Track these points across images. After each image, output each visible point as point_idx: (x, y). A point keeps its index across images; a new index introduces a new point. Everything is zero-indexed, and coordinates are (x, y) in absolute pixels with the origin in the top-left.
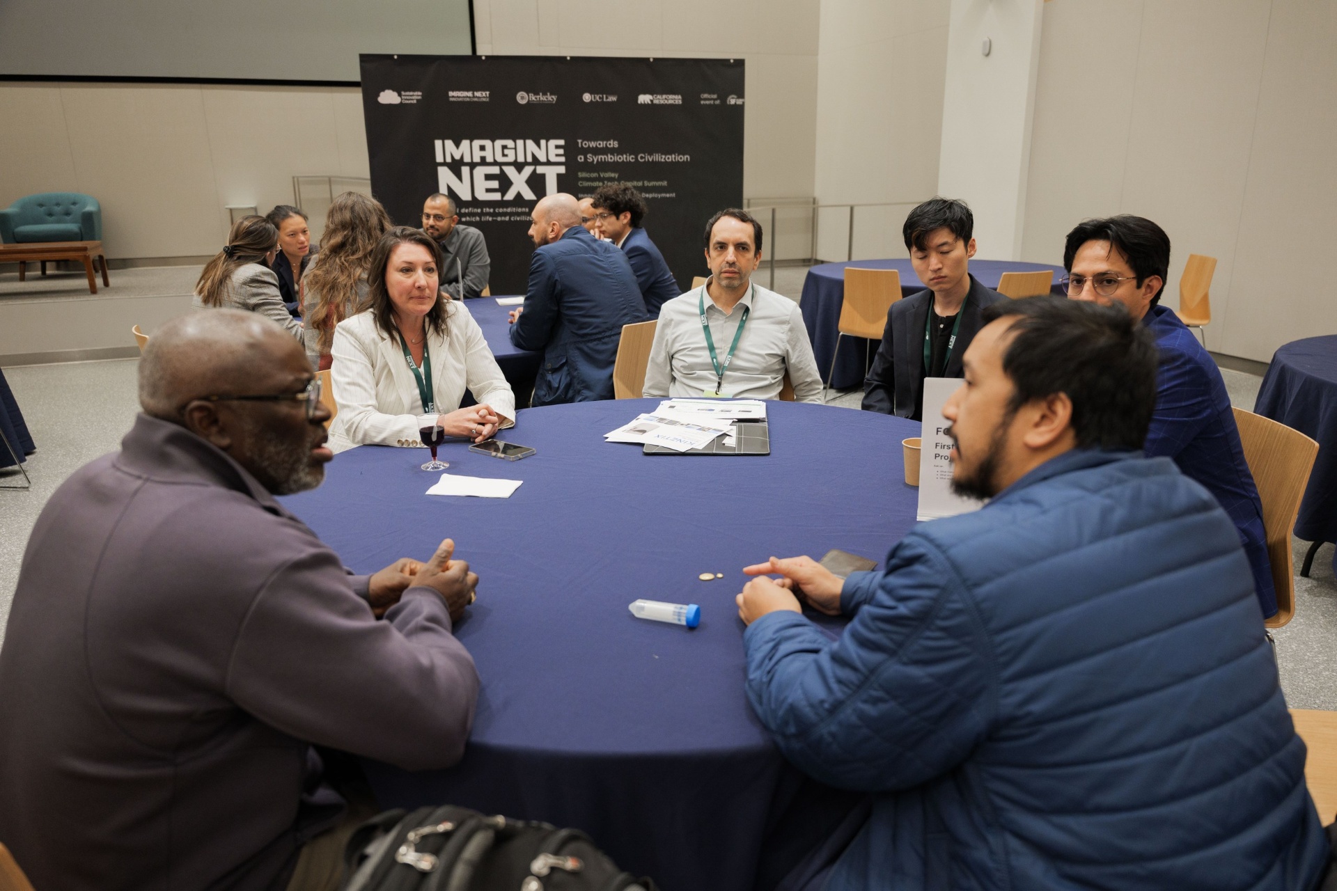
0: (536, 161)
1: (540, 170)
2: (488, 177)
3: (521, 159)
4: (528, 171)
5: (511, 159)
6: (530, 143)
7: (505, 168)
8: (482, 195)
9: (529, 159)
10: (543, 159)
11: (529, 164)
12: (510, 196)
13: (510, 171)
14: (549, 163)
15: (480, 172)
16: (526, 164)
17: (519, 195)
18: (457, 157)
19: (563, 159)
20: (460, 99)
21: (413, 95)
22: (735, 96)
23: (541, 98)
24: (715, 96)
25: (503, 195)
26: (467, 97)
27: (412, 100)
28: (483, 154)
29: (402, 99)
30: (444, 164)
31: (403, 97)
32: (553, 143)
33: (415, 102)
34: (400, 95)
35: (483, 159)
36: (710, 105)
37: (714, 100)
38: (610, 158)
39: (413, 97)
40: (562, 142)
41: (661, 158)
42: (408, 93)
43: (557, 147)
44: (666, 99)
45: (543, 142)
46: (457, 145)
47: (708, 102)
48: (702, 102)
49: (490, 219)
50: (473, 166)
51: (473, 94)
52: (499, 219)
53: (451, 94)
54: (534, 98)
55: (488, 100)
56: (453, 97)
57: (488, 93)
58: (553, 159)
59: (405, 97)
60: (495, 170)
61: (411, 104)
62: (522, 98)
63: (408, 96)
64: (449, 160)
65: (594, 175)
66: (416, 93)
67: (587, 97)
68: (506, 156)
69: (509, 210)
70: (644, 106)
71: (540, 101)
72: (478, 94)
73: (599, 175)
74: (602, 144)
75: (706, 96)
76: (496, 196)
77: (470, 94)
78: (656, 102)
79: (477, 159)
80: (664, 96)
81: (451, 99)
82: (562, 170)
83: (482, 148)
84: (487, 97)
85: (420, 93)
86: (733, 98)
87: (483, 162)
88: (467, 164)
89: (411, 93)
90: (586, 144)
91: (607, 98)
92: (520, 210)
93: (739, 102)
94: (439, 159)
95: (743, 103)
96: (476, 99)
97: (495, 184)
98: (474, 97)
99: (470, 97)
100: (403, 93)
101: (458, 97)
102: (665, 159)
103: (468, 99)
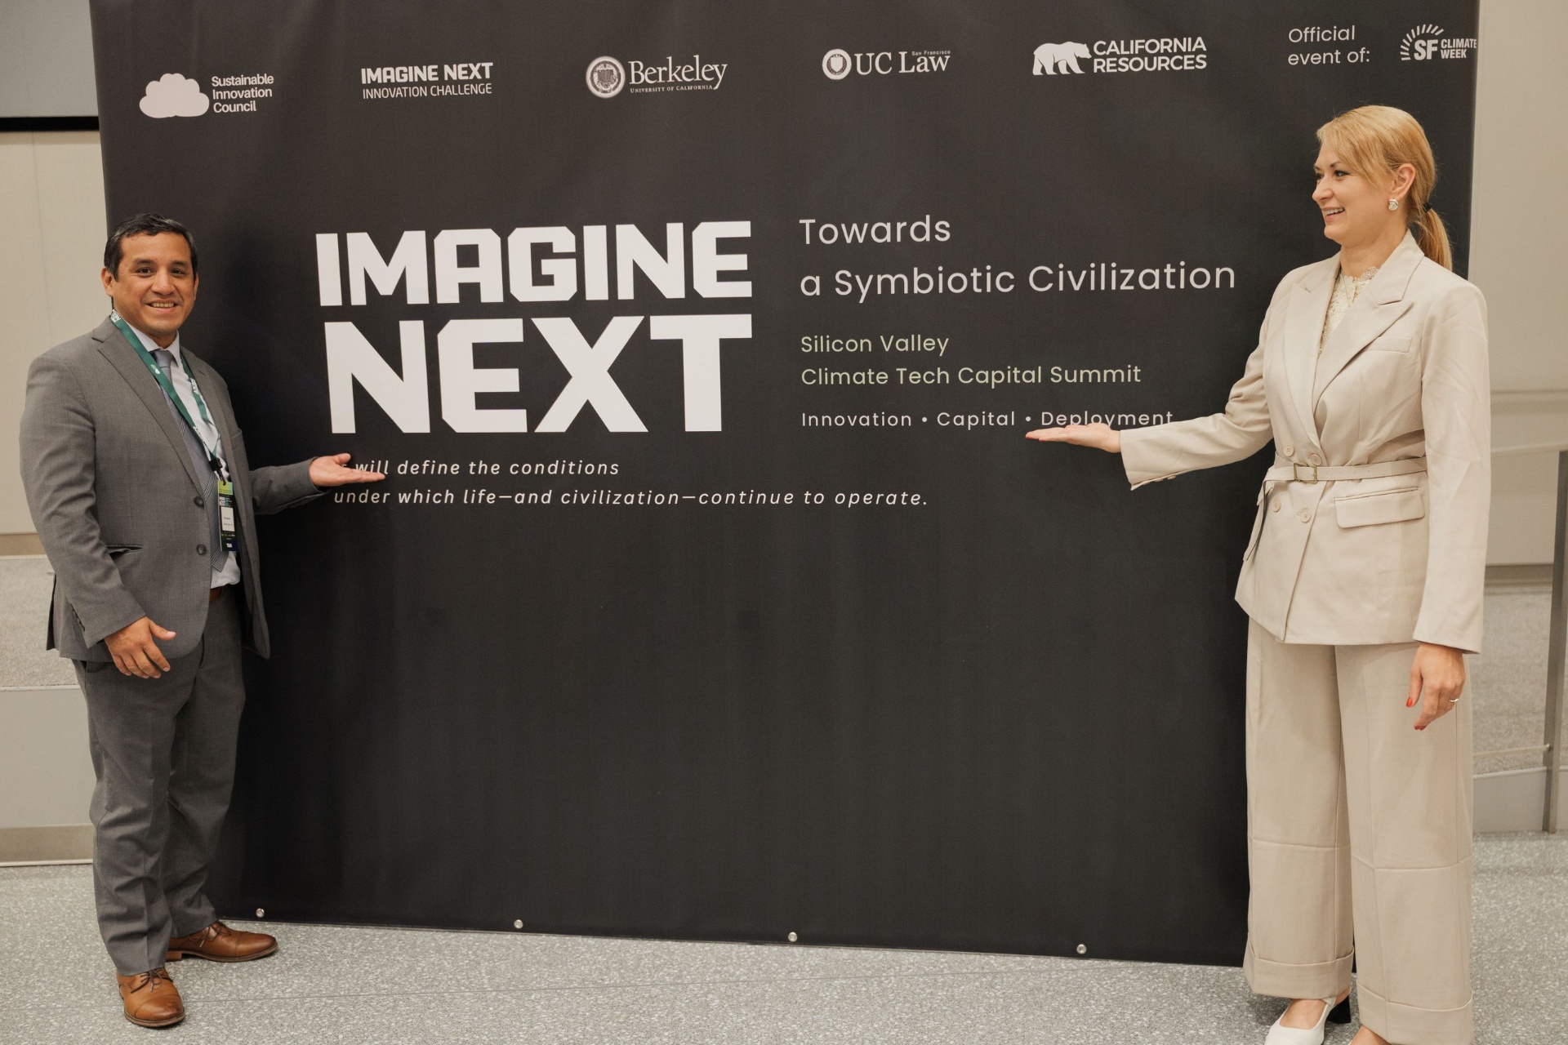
0: (649, 299)
1: (663, 328)
2: (486, 356)
3: (597, 290)
4: (620, 330)
5: (564, 290)
6: (629, 236)
7: (542, 324)
8: (463, 418)
9: (626, 291)
10: (672, 287)
11: (625, 309)
12: (558, 419)
13: (560, 334)
14: (693, 304)
15: (459, 337)
16: (614, 307)
17: (588, 416)
18: (386, 288)
19: (744, 289)
20: (398, 92)
21: (248, 87)
22: (1437, 30)
23: (673, 73)
24: (1350, 34)
25: (534, 419)
26: (420, 83)
27: (244, 101)
28: (469, 275)
29: (212, 102)
30: (345, 312)
31: (216, 94)
32: (708, 233)
33: (253, 107)
34: (206, 88)
35: (470, 291)
36: (1327, 67)
37: (1345, 47)
38: (917, 282)
39: (248, 94)
40: (741, 229)
41: (1121, 278)
42: (230, 81)
43: (725, 246)
44: (1142, 53)
45: (675, 232)
46: (387, 251)
47: (1316, 59)
48: (1293, 60)
49: (491, 498)
50: (435, 317)
51: (440, 72)
52: (520, 498)
53: (368, 75)
54: (644, 77)
55: (488, 89)
56: (374, 85)
57: (487, 65)
58: (708, 287)
59: (223, 95)
60: (510, 331)
61: (240, 114)
62: (605, 77)
63: (230, 88)
64: (359, 298)
65: (863, 344)
66: (255, 80)
67: (837, 64)
68: (549, 280)
69: (554, 468)
70: (1058, 82)
71: (667, 84)
72: (455, 72)
73: (877, 345)
74: (888, 232)
75: (1308, 33)
76: (513, 421)
77: (428, 73)
78: (1105, 66)
79: (448, 294)
80: (1136, 45)
81: (368, 94)
82: (740, 326)
83: (468, 256)
84: (484, 80)
85: (268, 80)
86: (1426, 37)
87: (470, 304)
88: (415, 312)
89: (242, 81)
90: (829, 234)
91: (911, 62)
92: (590, 469)
93: (1455, 49)
94: (330, 296)
95: (1472, 53)
96: (449, 90)
97: (507, 380)
98: (442, 82)
99: (428, 84)
100: (217, 81)
101: (389, 84)
102: (1134, 281)
103: (422, 91)
